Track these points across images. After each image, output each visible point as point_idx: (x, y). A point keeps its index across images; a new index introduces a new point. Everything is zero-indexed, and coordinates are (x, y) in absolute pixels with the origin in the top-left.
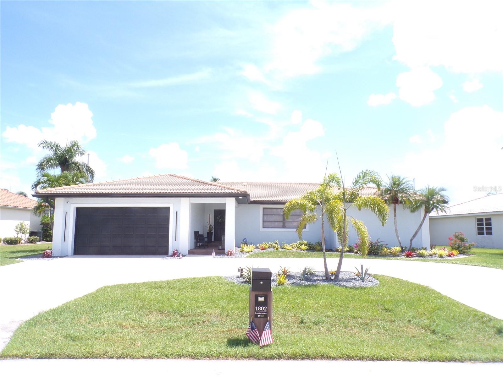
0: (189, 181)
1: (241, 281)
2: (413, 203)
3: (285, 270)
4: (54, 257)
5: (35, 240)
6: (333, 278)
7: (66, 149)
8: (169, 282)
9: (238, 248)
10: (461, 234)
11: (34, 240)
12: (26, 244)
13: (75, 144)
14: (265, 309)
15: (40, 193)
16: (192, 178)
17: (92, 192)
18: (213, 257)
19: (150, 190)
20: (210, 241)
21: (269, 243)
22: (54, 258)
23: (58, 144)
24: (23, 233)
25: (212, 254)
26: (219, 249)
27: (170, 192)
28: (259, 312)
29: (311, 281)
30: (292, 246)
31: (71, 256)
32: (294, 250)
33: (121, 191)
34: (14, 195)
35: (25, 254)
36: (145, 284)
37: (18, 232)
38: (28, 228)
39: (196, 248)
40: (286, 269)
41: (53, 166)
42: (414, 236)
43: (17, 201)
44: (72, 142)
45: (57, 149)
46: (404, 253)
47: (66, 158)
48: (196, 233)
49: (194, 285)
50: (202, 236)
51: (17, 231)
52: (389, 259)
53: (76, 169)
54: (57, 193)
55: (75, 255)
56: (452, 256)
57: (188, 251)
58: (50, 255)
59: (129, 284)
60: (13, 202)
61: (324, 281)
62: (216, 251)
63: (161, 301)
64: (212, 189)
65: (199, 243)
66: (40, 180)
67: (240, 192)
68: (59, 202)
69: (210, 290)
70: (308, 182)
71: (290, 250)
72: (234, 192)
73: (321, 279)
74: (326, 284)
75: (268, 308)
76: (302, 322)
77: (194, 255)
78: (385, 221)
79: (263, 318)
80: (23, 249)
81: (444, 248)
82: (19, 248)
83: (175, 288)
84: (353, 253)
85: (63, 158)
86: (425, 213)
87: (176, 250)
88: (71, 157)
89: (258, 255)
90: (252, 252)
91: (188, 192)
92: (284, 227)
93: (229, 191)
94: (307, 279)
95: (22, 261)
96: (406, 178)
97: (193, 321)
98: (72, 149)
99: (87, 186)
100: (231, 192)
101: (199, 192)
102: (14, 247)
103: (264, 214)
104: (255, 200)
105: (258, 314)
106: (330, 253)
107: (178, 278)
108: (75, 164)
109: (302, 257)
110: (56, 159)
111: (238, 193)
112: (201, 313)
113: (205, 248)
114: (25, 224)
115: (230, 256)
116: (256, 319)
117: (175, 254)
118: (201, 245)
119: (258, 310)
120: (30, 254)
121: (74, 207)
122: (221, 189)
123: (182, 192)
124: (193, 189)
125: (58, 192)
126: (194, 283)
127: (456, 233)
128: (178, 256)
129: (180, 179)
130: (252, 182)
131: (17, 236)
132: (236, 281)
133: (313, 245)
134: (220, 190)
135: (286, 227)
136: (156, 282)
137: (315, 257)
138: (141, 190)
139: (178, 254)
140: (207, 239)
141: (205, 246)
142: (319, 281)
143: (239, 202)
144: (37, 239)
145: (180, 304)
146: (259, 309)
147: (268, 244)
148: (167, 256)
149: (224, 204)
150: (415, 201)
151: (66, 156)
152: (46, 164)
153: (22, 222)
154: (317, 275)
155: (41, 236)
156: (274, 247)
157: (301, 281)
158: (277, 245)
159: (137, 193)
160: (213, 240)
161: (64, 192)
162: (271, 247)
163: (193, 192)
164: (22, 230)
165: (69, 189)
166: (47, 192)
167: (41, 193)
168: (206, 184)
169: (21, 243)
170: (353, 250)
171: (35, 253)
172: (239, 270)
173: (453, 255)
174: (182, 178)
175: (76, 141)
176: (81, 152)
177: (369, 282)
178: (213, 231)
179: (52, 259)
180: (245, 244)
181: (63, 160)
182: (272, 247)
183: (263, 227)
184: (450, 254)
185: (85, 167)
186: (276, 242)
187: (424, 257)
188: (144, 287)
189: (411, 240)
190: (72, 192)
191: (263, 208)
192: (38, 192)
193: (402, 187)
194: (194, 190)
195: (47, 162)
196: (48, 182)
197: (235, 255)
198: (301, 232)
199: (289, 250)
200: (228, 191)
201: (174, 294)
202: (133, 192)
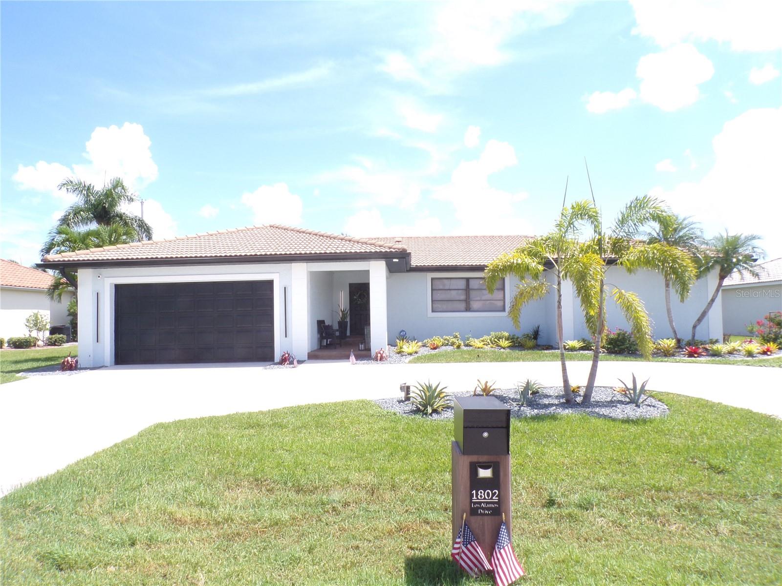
0: (304, 234)
1: (407, 408)
2: (703, 262)
3: (486, 386)
4: (81, 369)
5: (60, 340)
6: (579, 399)
7: (103, 192)
8: (274, 414)
9: (391, 346)
10: (779, 314)
11: (58, 340)
12: (45, 348)
13: (118, 184)
14: (493, 495)
15: (50, 261)
16: (310, 230)
17: (139, 257)
18: (350, 363)
19: (239, 251)
20: (343, 335)
21: (445, 337)
22: (81, 371)
23: (90, 185)
24: (39, 330)
25: (349, 358)
26: (359, 350)
27: (273, 253)
28: (480, 503)
29: (539, 406)
30: (483, 341)
31: (110, 366)
32: (487, 348)
33: (189, 253)
34: (22, 268)
35: (35, 364)
36: (230, 418)
37: (31, 328)
38: (47, 321)
39: (320, 348)
40: (489, 385)
41: (85, 221)
42: (700, 320)
43: (26, 277)
44: (113, 181)
45: (90, 192)
46: (684, 350)
47: (105, 206)
48: (320, 323)
49: (322, 420)
50: (329, 327)
51: (29, 326)
52: (662, 361)
53: (122, 225)
54: (79, 260)
55: (117, 364)
56: (769, 353)
57: (308, 353)
58: (74, 365)
59: (202, 419)
60: (19, 279)
61: (564, 406)
62: (356, 353)
63: (259, 457)
64: (346, 247)
65: (325, 340)
66: (53, 239)
67: (394, 251)
68: (84, 276)
69: (352, 430)
70: (504, 234)
71: (481, 348)
72: (383, 251)
73: (556, 402)
74: (568, 412)
75: (502, 493)
76: (551, 503)
77: (318, 361)
78: (688, 292)
79: (489, 517)
80: (37, 356)
81: (751, 339)
82: (32, 354)
83: (286, 427)
84: (590, 352)
85: (100, 207)
86: (720, 279)
87: (287, 353)
88: (113, 204)
89: (429, 359)
90: (417, 353)
91: (303, 252)
92: (468, 309)
93: (374, 248)
94: (532, 404)
95: (25, 378)
96: (688, 218)
97: (323, 504)
98: (113, 192)
99: (131, 248)
100: (378, 251)
101: (323, 252)
102: (23, 352)
103: (433, 288)
104: (418, 265)
105: (478, 508)
106: (550, 351)
107: (291, 406)
108: (120, 216)
109: (506, 361)
110: (88, 210)
111: (391, 252)
112: (339, 482)
113: (335, 348)
114: (41, 315)
115: (380, 360)
116: (473, 519)
117: (286, 360)
118: (328, 343)
119: (478, 499)
120: (43, 364)
121: (111, 284)
122: (360, 246)
123: (293, 252)
124: (312, 247)
125: (81, 259)
126: (321, 415)
127: (770, 313)
128: (292, 363)
129: (289, 232)
130: (411, 236)
131: (30, 335)
132: (399, 409)
133: (519, 340)
134: (360, 249)
135: (471, 310)
136: (250, 414)
137: (528, 360)
138: (223, 252)
139: (291, 359)
140: (338, 332)
141: (337, 344)
142: (554, 408)
143: (392, 269)
144: (63, 339)
145: (297, 464)
146: (481, 496)
147: (442, 340)
148: (272, 363)
149: (368, 272)
150: (706, 257)
151: (104, 203)
152: (73, 218)
153: (36, 311)
154: (547, 395)
155: (69, 335)
156: (453, 344)
157: (520, 407)
158: (458, 340)
159: (216, 256)
160: (348, 333)
161: (91, 259)
162: (448, 344)
163: (313, 252)
164: (36, 324)
165: (100, 253)
166: (61, 260)
167: (52, 260)
168: (334, 238)
169: (38, 346)
170: (591, 347)
171: (53, 363)
172: (402, 388)
173: (771, 351)
174: (292, 230)
175: (119, 179)
176: (129, 198)
177: (649, 408)
178: (348, 320)
179: (76, 373)
180: (403, 341)
181: (99, 210)
182: (450, 344)
183: (433, 311)
184: (766, 350)
185: (136, 221)
186: (456, 336)
187: (721, 356)
188: (227, 426)
189: (694, 327)
190: (105, 258)
191: (432, 279)
192: (48, 260)
193: (681, 234)
194: (315, 249)
195: (75, 214)
196: (68, 243)
197: (388, 359)
198: (517, 317)
199: (479, 348)
200: (374, 250)
201: (284, 440)
202: (208, 255)
